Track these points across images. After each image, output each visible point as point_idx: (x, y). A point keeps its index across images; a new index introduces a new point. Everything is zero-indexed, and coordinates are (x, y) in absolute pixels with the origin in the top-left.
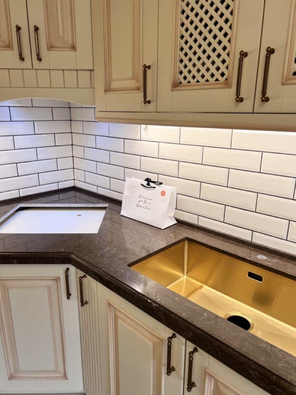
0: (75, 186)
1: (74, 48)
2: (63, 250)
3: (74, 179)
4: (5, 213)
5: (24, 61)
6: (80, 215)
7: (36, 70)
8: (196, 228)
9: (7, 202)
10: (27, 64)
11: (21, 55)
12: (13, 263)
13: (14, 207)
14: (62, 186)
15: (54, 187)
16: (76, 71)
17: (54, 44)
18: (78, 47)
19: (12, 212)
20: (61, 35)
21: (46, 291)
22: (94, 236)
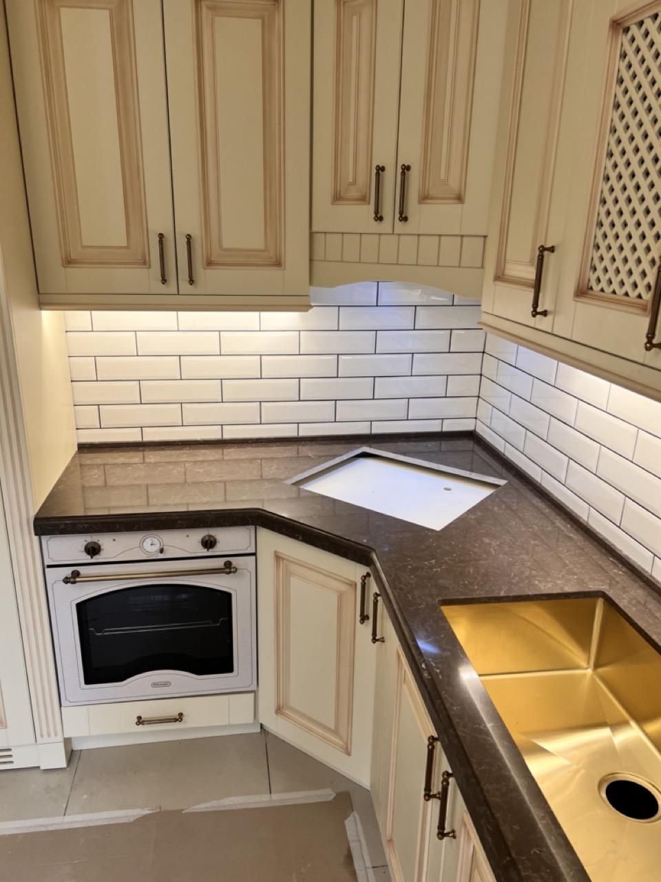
0: (475, 430)
1: (460, 199)
2: (365, 541)
3: (476, 418)
4: (335, 456)
5: (383, 221)
6: (449, 489)
7: (399, 235)
8: (643, 581)
9: (348, 439)
10: (386, 226)
11: (377, 212)
12: (297, 538)
13: (352, 450)
14: (449, 427)
15: (433, 427)
16: (459, 238)
17: (432, 193)
18: (468, 198)
19: (345, 457)
20: (442, 177)
21: (335, 598)
22: (430, 533)
